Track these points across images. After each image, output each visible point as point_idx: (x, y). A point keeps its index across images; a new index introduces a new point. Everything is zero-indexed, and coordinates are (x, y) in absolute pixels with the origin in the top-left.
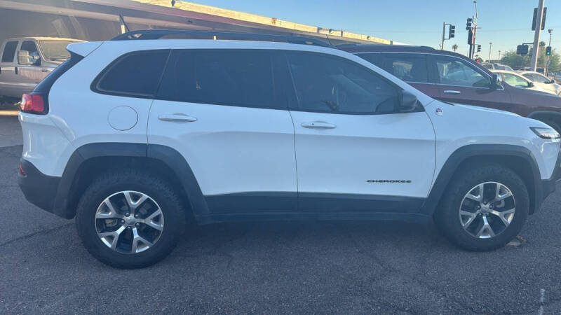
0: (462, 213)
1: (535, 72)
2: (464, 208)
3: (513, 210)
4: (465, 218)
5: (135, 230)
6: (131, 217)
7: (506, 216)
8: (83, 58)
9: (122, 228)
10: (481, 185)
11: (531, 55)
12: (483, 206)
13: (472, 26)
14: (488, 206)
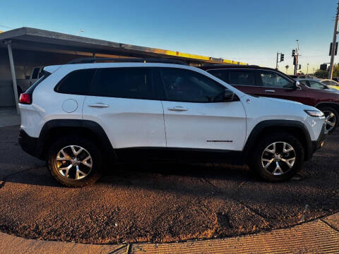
0: (263, 160)
1: (331, 80)
2: (265, 157)
3: (294, 158)
4: (265, 163)
5: (77, 167)
6: (75, 160)
7: (290, 162)
8: (50, 74)
9: (71, 166)
10: (274, 144)
11: (328, 70)
12: (276, 156)
13: (296, 54)
14: (279, 156)
